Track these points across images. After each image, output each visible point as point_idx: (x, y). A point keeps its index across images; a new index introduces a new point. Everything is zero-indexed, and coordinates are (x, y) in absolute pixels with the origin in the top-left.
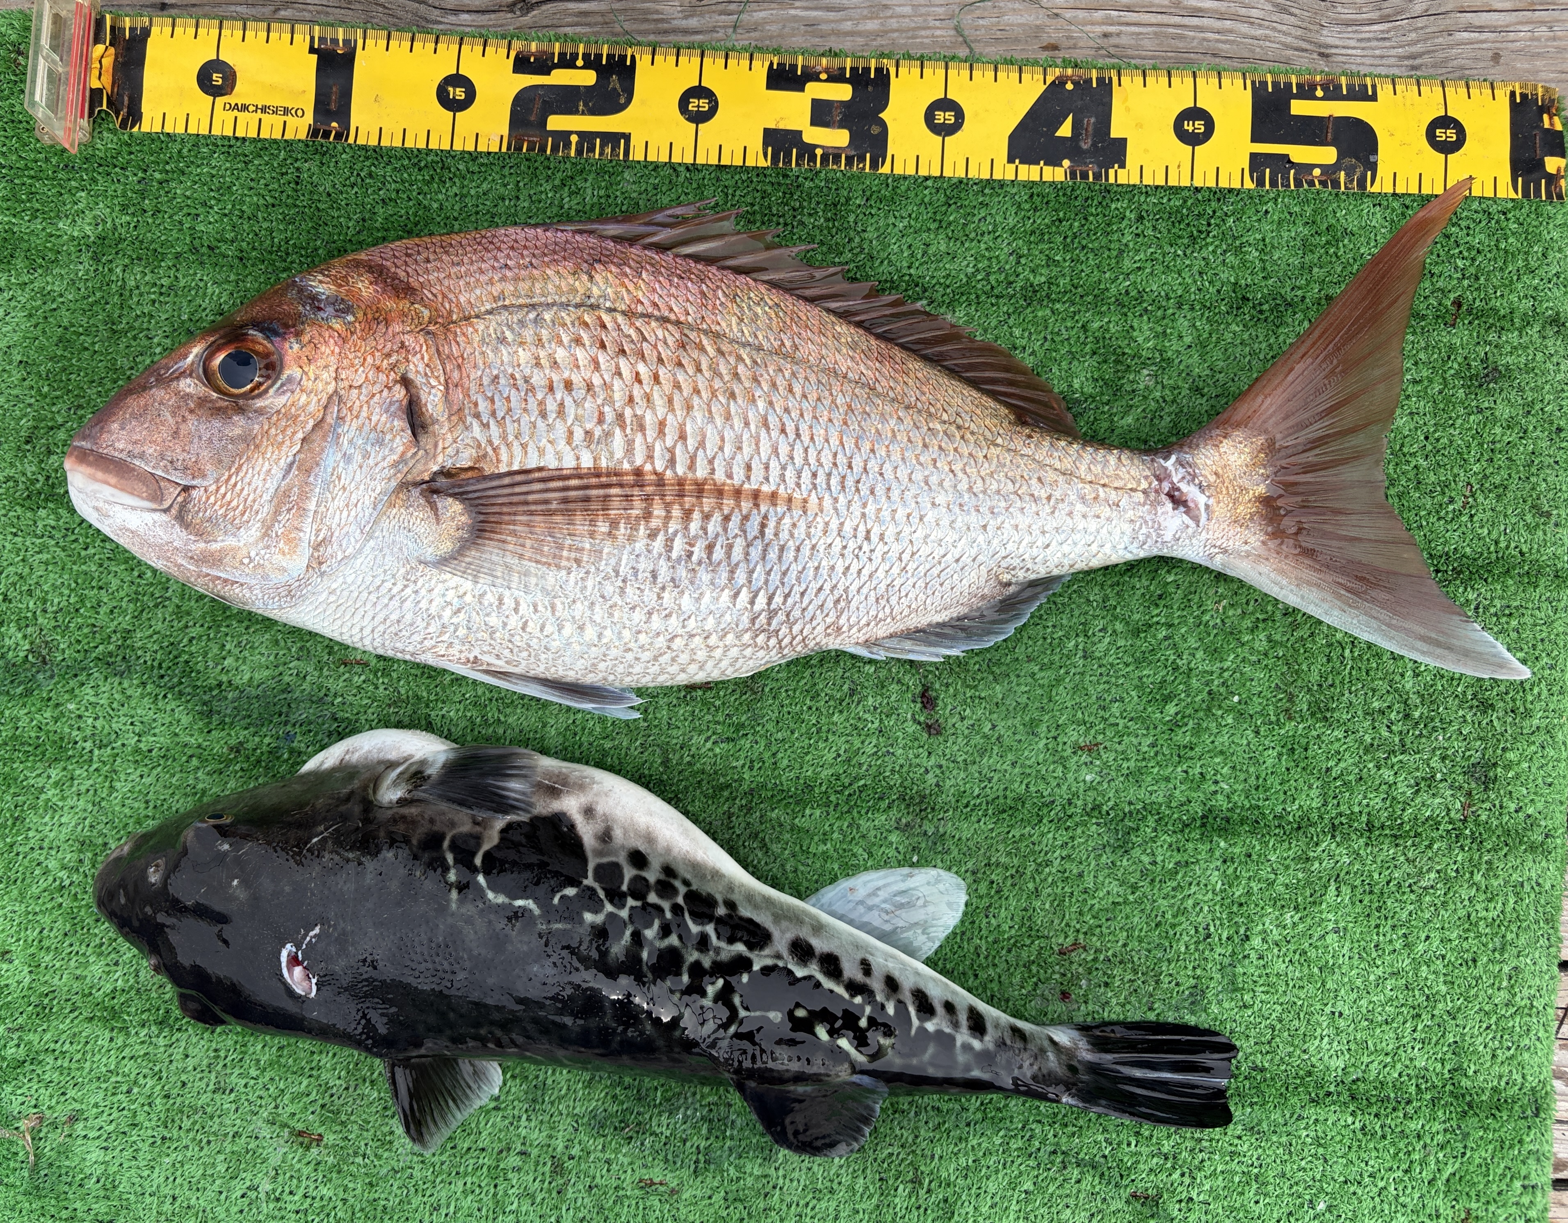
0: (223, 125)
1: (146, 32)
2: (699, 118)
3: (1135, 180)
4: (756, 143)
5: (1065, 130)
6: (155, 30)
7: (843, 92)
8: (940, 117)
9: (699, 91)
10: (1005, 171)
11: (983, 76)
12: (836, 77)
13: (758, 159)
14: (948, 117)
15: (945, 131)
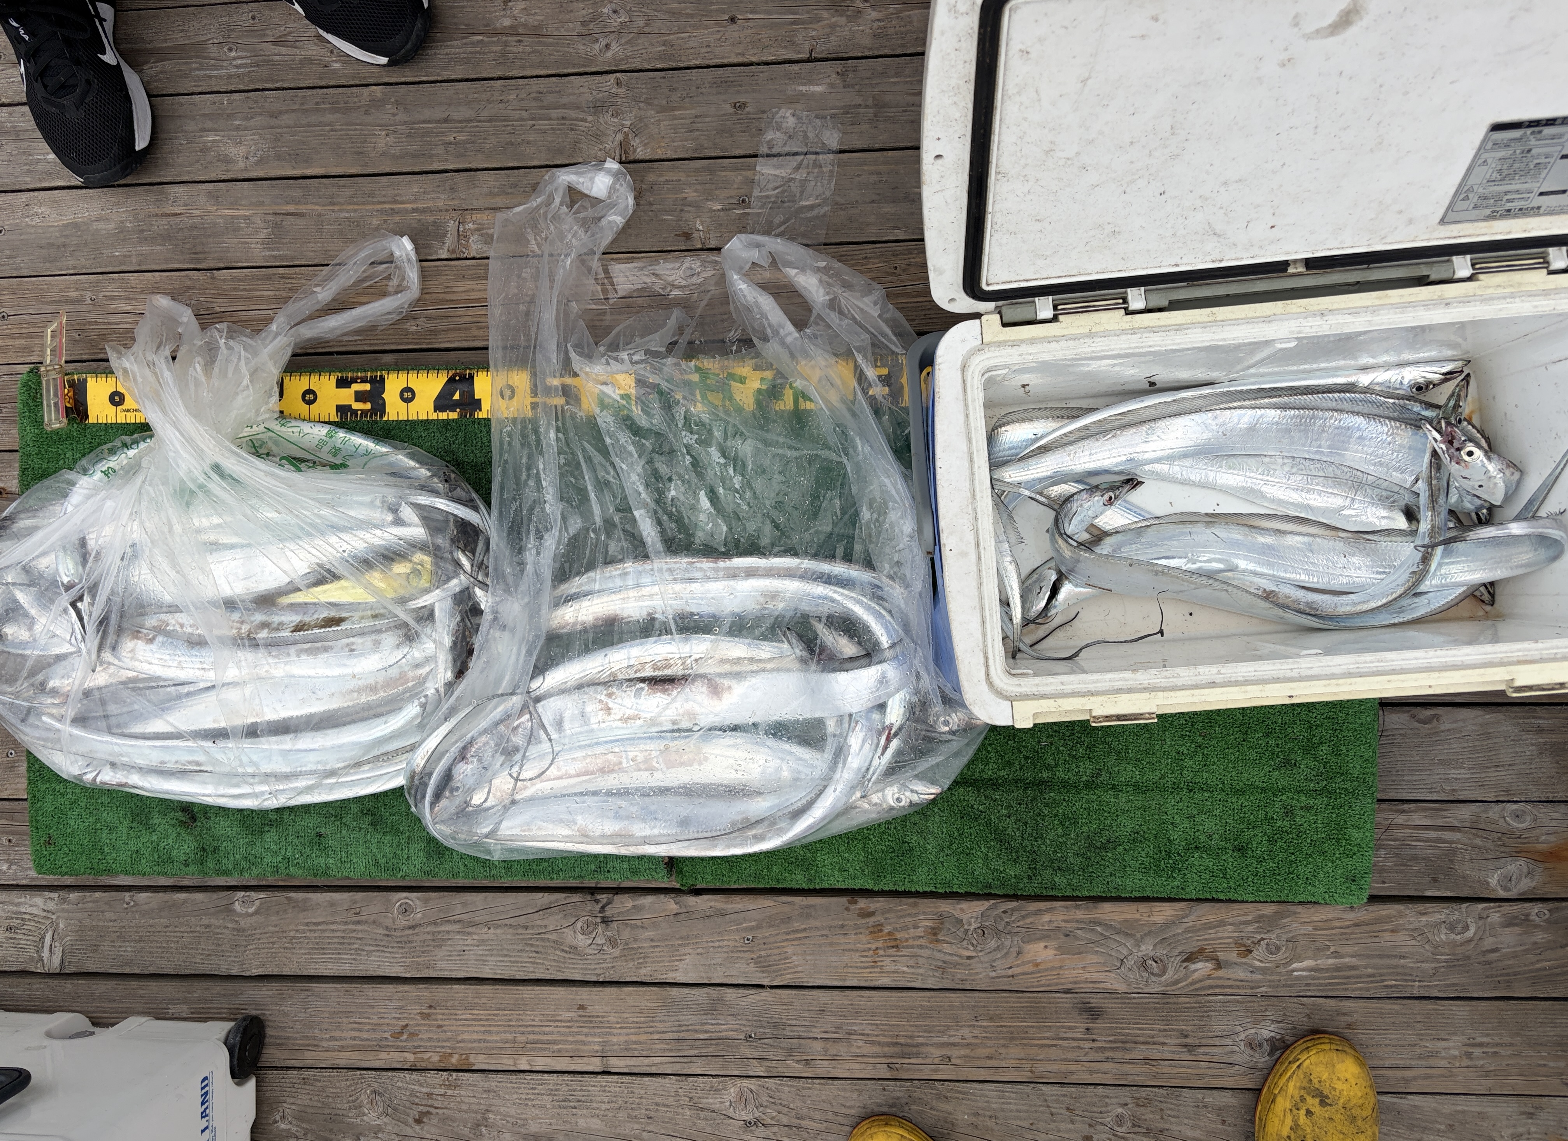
0: (121, 419)
1: (85, 381)
2: (310, 403)
3: (485, 416)
4: (333, 412)
5: (457, 396)
6: (89, 379)
7: (367, 387)
8: (406, 395)
9: (309, 391)
10: (434, 416)
11: (423, 375)
12: (364, 381)
13: (334, 418)
14: (409, 395)
15: (408, 401)
